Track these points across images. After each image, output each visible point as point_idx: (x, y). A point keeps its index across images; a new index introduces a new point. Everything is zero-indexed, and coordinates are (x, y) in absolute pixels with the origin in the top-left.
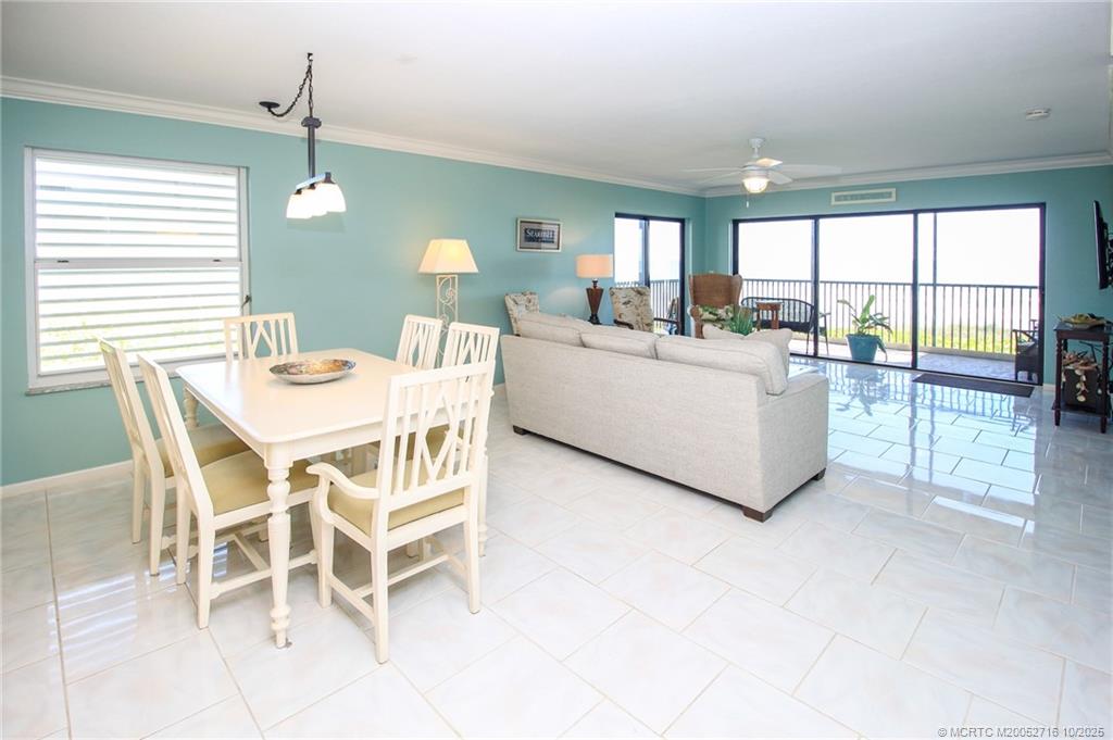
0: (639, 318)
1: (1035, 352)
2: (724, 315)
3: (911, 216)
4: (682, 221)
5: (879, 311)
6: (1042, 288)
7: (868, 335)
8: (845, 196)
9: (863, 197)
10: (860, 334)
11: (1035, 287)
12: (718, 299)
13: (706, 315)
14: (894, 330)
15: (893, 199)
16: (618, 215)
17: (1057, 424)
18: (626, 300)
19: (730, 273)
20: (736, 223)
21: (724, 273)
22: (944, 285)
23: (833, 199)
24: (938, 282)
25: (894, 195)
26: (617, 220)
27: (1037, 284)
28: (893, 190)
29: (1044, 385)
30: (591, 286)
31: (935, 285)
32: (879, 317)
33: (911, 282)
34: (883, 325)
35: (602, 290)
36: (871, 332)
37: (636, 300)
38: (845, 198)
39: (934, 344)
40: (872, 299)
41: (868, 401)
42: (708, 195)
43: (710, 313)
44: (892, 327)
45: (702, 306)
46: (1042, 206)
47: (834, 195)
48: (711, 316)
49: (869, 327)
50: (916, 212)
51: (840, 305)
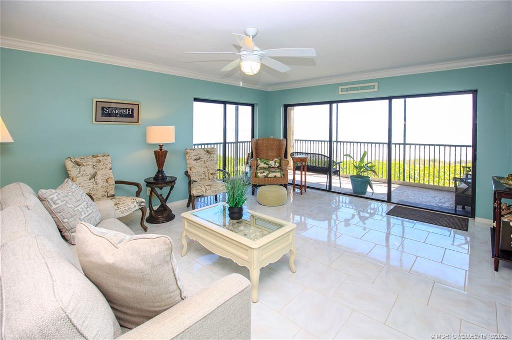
0: (206, 170)
1: (470, 192)
2: (273, 165)
3: (387, 101)
4: (253, 106)
5: (370, 161)
6: (475, 146)
7: (364, 176)
9: (358, 89)
10: (358, 176)
11: (470, 146)
12: (272, 154)
13: (262, 165)
14: (378, 174)
15: (376, 90)
16: (196, 100)
17: (497, 269)
18: (196, 157)
19: (282, 137)
20: (286, 107)
21: (277, 138)
22: (410, 145)
23: (340, 90)
24: (407, 142)
25: (377, 87)
26: (195, 103)
27: (471, 144)
28: (376, 84)
29: (476, 218)
30: (158, 149)
31: (405, 144)
32: (370, 165)
33: (387, 142)
34: (372, 170)
35: (166, 152)
36: (365, 174)
37: (205, 157)
38: (347, 90)
39: (404, 180)
40: (365, 154)
41: (363, 219)
42: (270, 89)
43: (265, 163)
44: (377, 171)
45: (261, 159)
46: (475, 93)
47: (340, 88)
48: (266, 166)
49: (363, 172)
50: (390, 99)
51: (345, 157)
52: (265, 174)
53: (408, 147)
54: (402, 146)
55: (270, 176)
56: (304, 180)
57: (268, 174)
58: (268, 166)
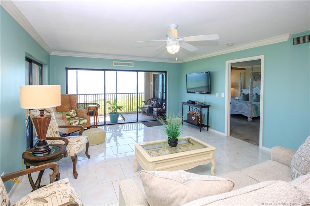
4: (41, 66)
8: (118, 63)
9: (124, 64)
10: (113, 113)
15: (133, 66)
20: (67, 69)
22: (119, 94)
23: (113, 64)
28: (133, 63)
31: (116, 94)
38: (118, 64)
47: (114, 62)
48: (68, 117)
52: (77, 123)
53: (118, 95)
54: (115, 95)
55: (81, 123)
56: (95, 121)
57: (79, 123)
58: (70, 117)
